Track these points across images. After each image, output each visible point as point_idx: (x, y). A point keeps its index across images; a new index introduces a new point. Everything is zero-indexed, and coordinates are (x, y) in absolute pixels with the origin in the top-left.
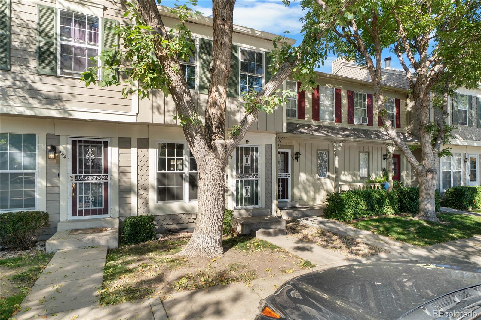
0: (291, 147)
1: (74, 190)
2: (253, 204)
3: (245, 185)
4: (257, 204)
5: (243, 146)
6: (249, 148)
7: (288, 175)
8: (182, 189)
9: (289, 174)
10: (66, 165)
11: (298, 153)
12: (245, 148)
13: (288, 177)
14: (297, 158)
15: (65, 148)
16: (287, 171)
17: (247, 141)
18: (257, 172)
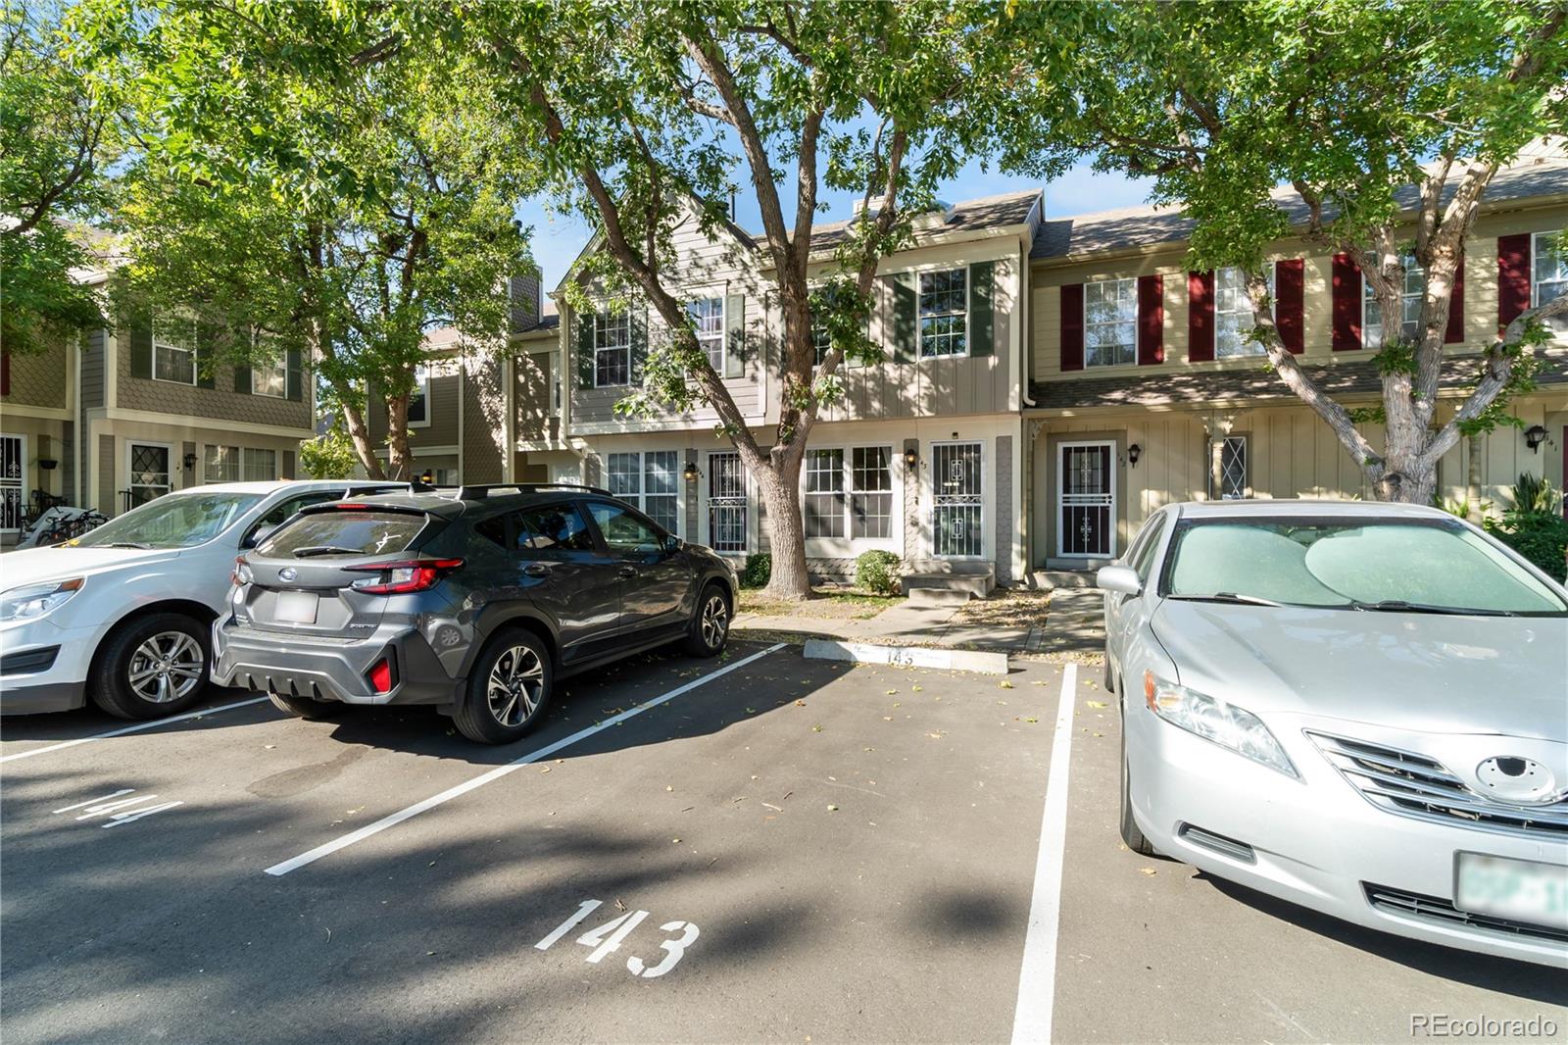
0: (1117, 434)
1: (711, 519)
2: (969, 552)
3: (953, 516)
4: (978, 552)
5: (949, 444)
6: (961, 448)
7: (1107, 500)
8: (841, 520)
9: (1110, 497)
10: (704, 484)
11: (1135, 447)
12: (953, 447)
13: (1107, 504)
14: (1134, 460)
15: (703, 465)
16: (1106, 489)
17: (955, 434)
18: (978, 491)
